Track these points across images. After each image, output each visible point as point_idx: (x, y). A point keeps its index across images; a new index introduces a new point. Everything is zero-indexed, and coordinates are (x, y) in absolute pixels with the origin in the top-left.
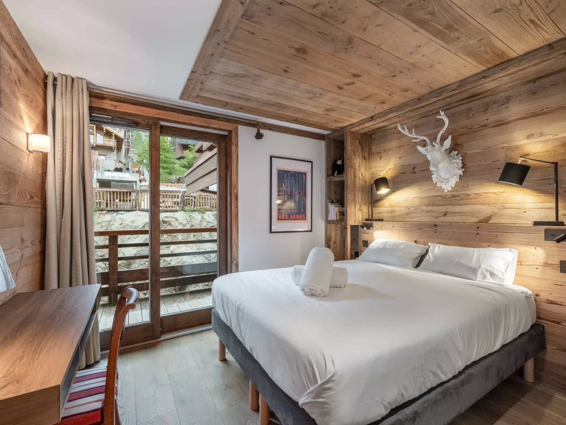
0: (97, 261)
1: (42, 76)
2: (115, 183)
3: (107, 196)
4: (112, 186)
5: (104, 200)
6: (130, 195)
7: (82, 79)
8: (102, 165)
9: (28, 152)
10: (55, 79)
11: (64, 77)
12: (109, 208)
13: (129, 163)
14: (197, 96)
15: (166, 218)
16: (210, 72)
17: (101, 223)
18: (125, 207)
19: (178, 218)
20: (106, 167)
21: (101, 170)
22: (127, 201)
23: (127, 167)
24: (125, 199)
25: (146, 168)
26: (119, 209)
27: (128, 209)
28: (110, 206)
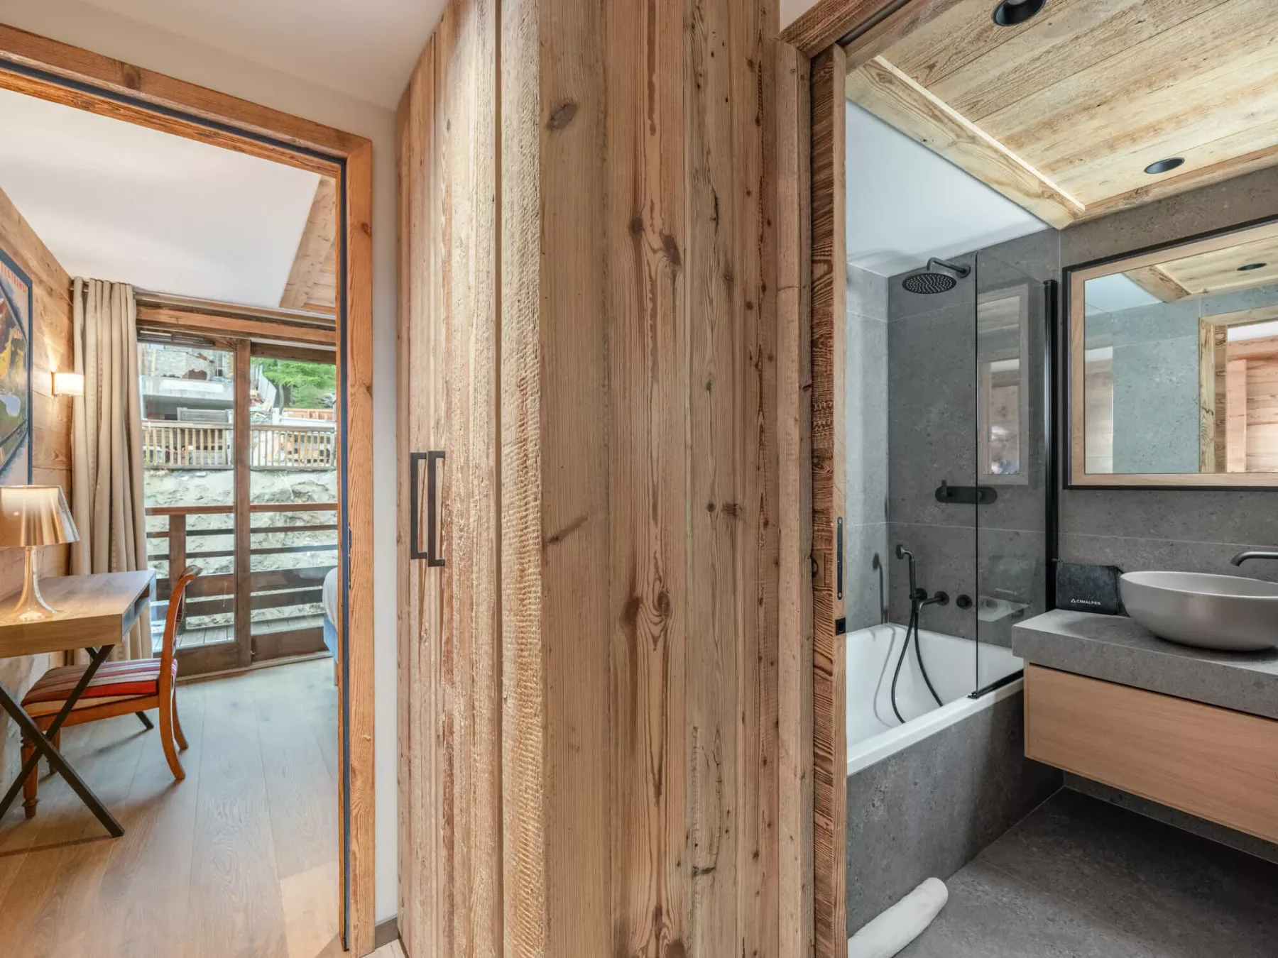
0: (150, 535)
1: (66, 283)
2: (185, 409)
3: (167, 437)
4: (179, 417)
5: (161, 446)
6: (220, 437)
7: (125, 284)
8: (156, 363)
9: (52, 397)
10: (85, 285)
11: (99, 283)
12: (171, 464)
13: (224, 359)
14: (305, 304)
15: (302, 486)
16: (315, 284)
17: (155, 496)
18: (210, 461)
19: (328, 486)
20: (166, 368)
21: (153, 374)
22: (213, 448)
23: (218, 368)
24: (210, 445)
25: (263, 372)
26: (194, 465)
27: (216, 466)
28: (176, 459)
